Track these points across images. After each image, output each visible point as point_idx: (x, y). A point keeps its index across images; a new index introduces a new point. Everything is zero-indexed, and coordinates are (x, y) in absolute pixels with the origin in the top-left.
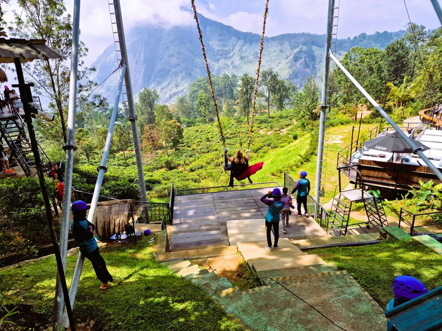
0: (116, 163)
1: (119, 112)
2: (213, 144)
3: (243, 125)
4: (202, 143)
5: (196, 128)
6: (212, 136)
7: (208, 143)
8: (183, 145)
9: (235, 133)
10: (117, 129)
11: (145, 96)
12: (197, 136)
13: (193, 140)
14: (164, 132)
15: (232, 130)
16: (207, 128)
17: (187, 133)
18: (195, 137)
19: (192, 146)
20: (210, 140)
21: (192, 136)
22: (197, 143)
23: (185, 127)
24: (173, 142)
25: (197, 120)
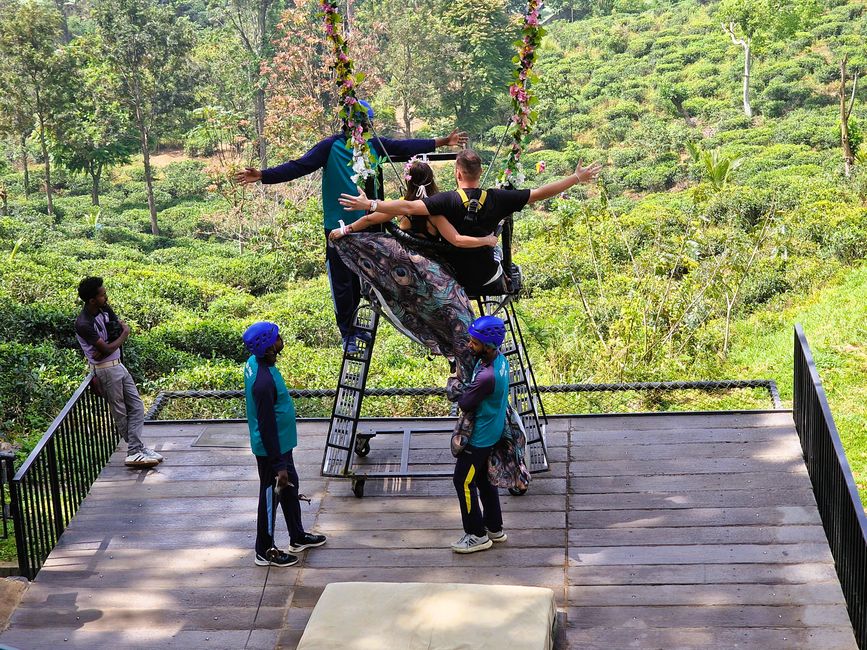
0: (92, 221)
2: (711, 133)
4: (638, 128)
5: (614, 25)
6: (708, 82)
7: (675, 127)
9: (858, 72)
10: (110, 18)
12: (612, 79)
13: (586, 103)
14: (402, 48)
15: (845, 49)
16: (685, 26)
17: (552, 59)
18: (603, 85)
19: (571, 137)
20: (689, 111)
21: (582, 76)
22: (607, 125)
23: (547, 18)
24: (459, 107)
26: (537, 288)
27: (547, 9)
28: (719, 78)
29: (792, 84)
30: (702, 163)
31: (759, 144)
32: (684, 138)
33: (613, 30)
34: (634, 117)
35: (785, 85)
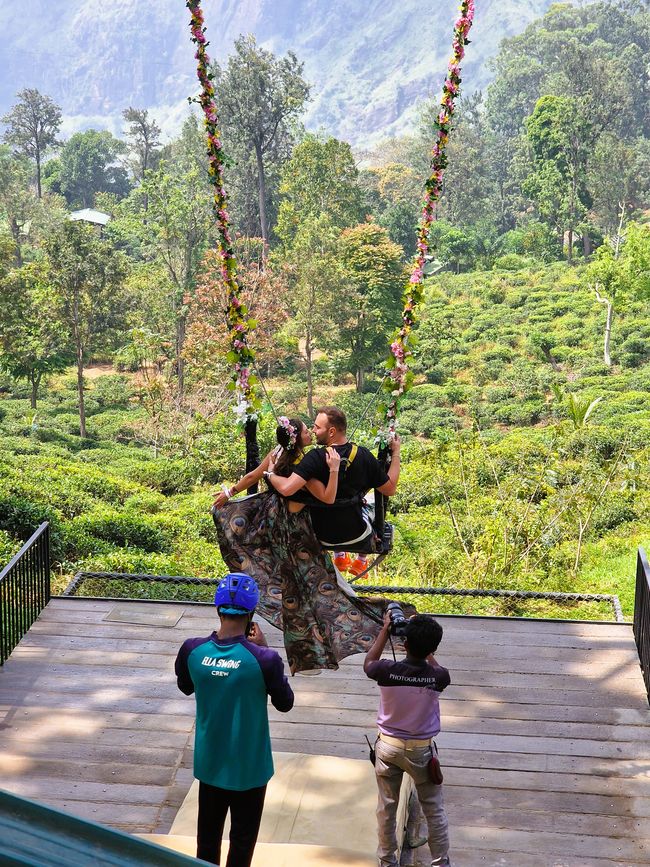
1: (110, 159)
2: (574, 377)
4: (511, 370)
5: (495, 279)
6: (574, 333)
7: (543, 371)
10: (57, 248)
11: (236, 87)
12: (490, 326)
13: (466, 345)
14: (308, 287)
16: (556, 284)
17: (438, 305)
18: (482, 330)
19: (452, 374)
20: (556, 357)
21: (463, 321)
22: (484, 365)
23: (436, 269)
24: (355, 342)
25: (513, 235)
26: (413, 505)
27: (436, 262)
28: (584, 331)
30: (565, 403)
31: (616, 390)
32: (550, 381)
33: (493, 283)
34: (507, 359)
35: (642, 340)
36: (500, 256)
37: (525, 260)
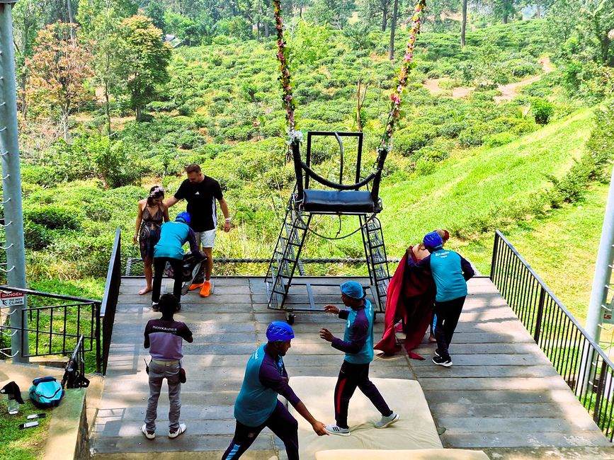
2: (269, 111)
3: (374, 59)
4: (230, 106)
5: (215, 51)
6: (266, 84)
7: (251, 107)
8: (165, 105)
9: (343, 84)
12: (215, 80)
13: (201, 91)
14: (105, 56)
15: (337, 71)
16: (252, 54)
17: (181, 66)
18: (210, 82)
19: (194, 110)
20: (257, 99)
21: (198, 77)
22: (213, 104)
23: (176, 44)
24: (134, 90)
25: (221, 23)
27: (177, 39)
28: (272, 83)
29: (310, 88)
30: (267, 125)
32: (257, 113)
33: (214, 53)
34: (228, 100)
35: (306, 88)
36: (215, 36)
37: (230, 39)
